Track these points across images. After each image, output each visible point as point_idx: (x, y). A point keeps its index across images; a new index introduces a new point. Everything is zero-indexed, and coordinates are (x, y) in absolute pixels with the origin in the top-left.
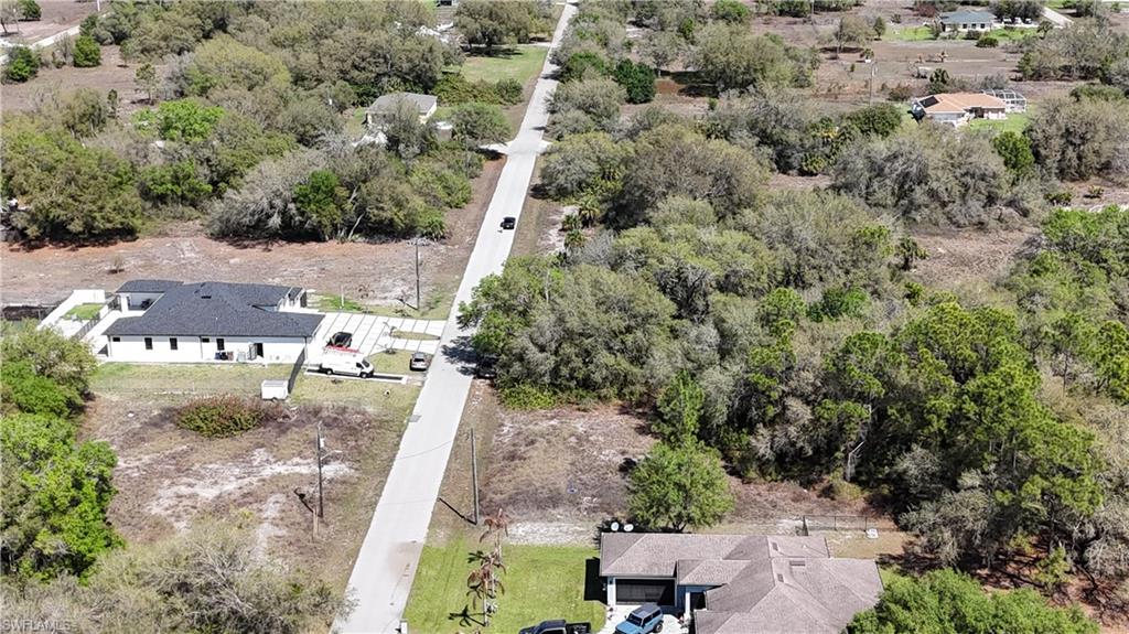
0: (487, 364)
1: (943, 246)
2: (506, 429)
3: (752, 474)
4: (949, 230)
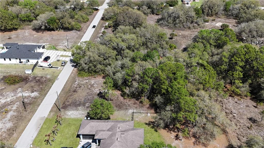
0: (77, 65)
1: (181, 33)
2: (76, 82)
3: (125, 97)
4: (183, 29)
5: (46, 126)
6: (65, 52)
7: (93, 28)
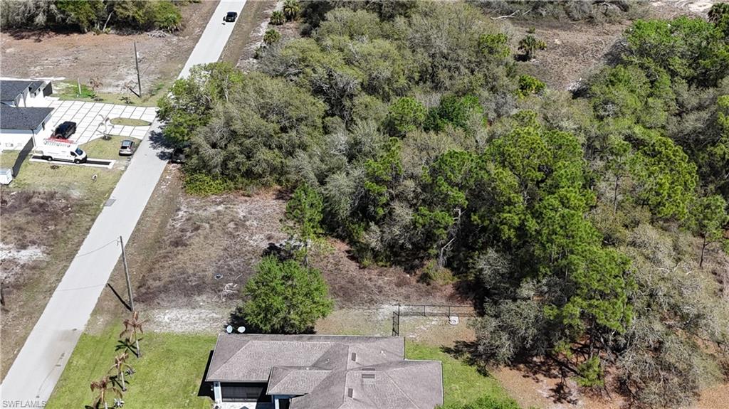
0: (179, 151)
1: (561, 37)
2: (181, 213)
3: (366, 262)
4: (566, 23)
5: (82, 362)
6: (130, 108)
7: (227, 21)
